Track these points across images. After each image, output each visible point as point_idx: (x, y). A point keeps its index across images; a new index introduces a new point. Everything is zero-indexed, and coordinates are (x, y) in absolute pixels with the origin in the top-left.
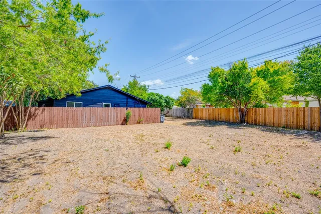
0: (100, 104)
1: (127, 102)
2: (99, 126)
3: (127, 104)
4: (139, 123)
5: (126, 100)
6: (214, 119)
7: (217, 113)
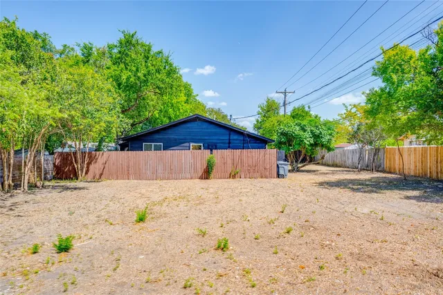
0: (187, 144)
1: (229, 140)
2: (168, 179)
3: (229, 143)
4: (234, 177)
5: (227, 138)
6: (426, 175)
7: (434, 159)
